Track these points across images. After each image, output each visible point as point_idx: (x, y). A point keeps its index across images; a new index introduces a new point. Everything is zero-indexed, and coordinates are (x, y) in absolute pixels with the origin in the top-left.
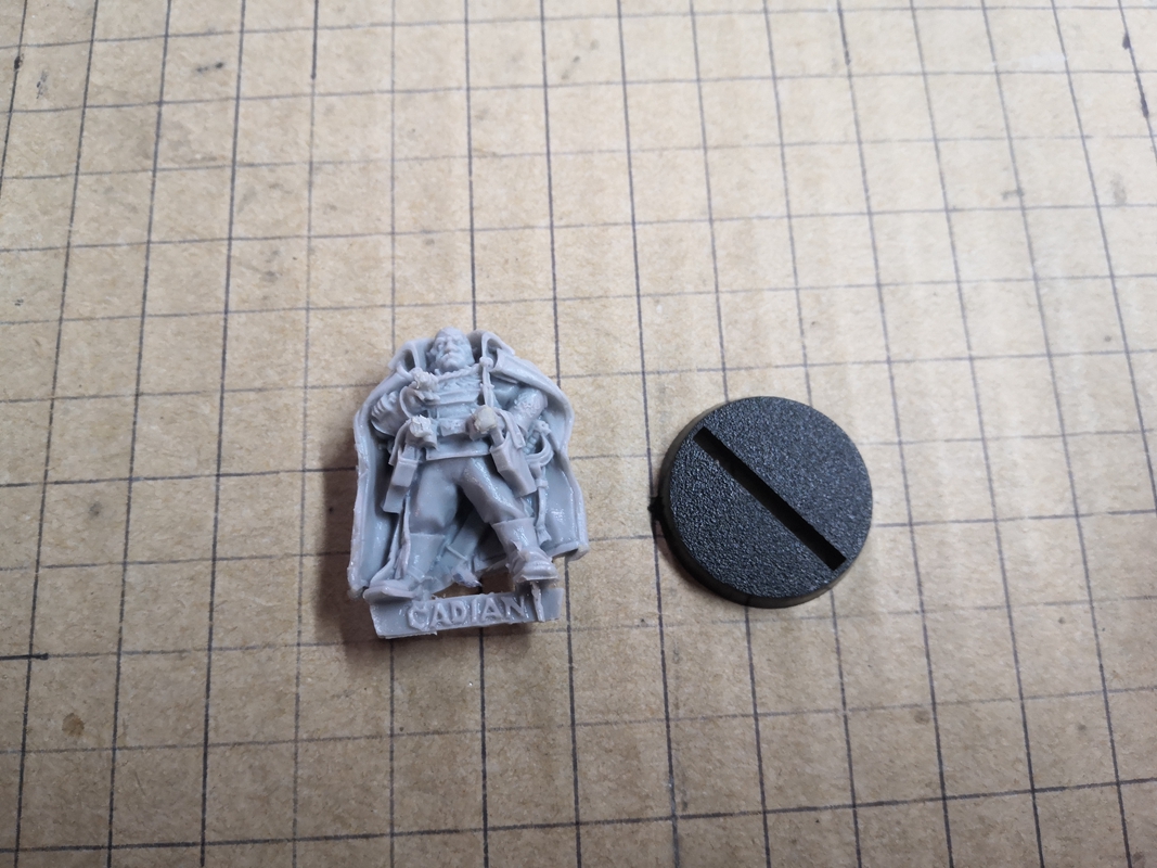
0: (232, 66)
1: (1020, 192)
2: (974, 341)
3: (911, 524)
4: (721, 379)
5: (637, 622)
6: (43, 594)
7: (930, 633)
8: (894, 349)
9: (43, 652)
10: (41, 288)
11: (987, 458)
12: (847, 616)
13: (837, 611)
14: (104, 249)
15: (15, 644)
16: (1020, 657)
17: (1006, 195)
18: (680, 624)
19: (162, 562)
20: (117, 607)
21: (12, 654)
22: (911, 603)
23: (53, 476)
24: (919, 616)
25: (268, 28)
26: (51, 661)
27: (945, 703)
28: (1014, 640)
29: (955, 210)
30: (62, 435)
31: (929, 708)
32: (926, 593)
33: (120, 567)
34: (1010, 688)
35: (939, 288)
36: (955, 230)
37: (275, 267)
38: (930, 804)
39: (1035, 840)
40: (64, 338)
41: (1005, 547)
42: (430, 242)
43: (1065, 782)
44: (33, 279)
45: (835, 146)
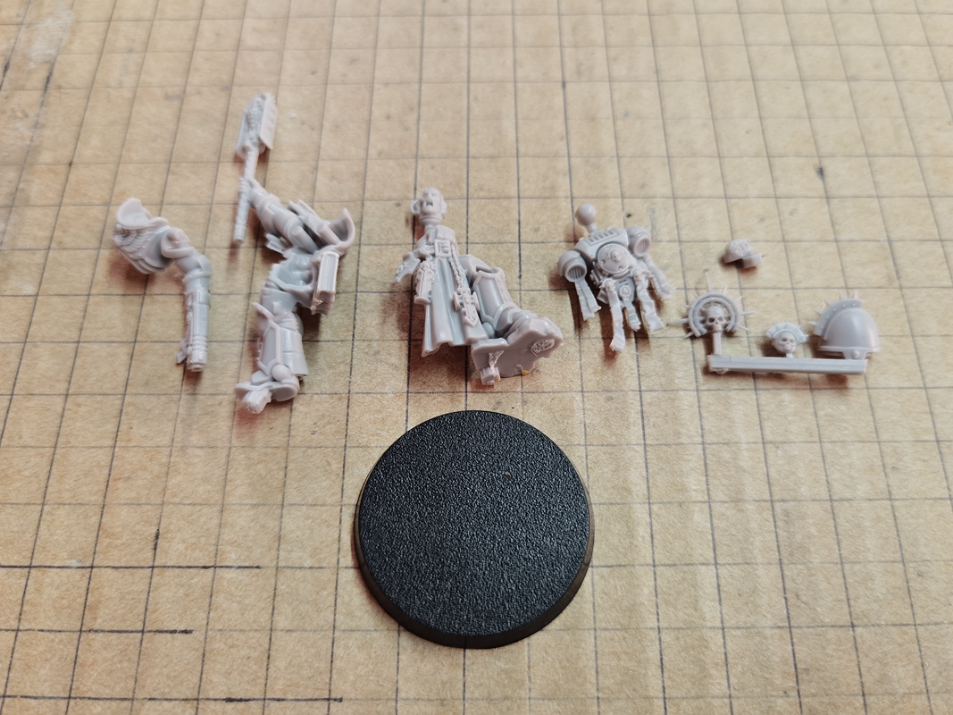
4: (830, 508)
5: (781, 693)
6: (339, 652)
9: (339, 697)
10: (330, 423)
12: (937, 693)
13: (929, 689)
14: (375, 396)
15: (317, 689)
18: (814, 696)
20: (395, 663)
21: (315, 697)
25: (486, 241)
26: (345, 703)
40: (349, 460)
42: (610, 399)
44: (323, 416)
45: (895, 339)
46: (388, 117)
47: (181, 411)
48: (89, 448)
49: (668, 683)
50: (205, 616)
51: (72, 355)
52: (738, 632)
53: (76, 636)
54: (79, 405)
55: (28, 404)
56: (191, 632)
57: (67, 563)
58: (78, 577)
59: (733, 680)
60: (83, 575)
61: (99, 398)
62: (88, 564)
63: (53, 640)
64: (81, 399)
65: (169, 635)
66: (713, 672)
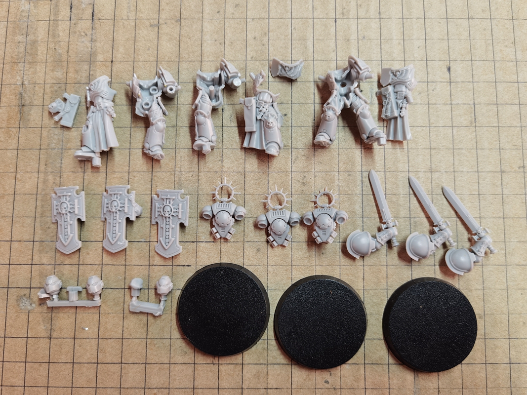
0: (289, 115)
1: (524, 167)
2: (505, 213)
3: (482, 265)
7: (485, 295)
8: (482, 214)
11: (505, 247)
16: (509, 303)
17: (519, 168)
19: (277, 265)
20: (266, 277)
22: (480, 287)
23: (246, 240)
24: (482, 291)
25: (299, 103)
27: (488, 314)
28: (508, 298)
29: (504, 172)
30: (248, 228)
31: (483, 315)
32: (485, 284)
33: (266, 266)
34: (505, 310)
35: (496, 196)
36: (503, 178)
37: (305, 182)
38: (481, 340)
39: (508, 351)
40: (246, 200)
41: (508, 272)
42: (350, 175)
43: (518, 337)
44: (235, 181)
45: (469, 150)
46: (255, 38)
47: (176, 179)
48: (141, 194)
49: (365, 284)
50: (195, 260)
51: (128, 154)
52: (392, 267)
53: (148, 267)
54: (135, 177)
55: (114, 176)
56: (190, 266)
57: (140, 240)
58: (145, 246)
59: (389, 283)
60: (147, 245)
61: (142, 173)
62: (148, 240)
63: (139, 269)
64: (135, 174)
65: (182, 267)
66: (382, 281)
